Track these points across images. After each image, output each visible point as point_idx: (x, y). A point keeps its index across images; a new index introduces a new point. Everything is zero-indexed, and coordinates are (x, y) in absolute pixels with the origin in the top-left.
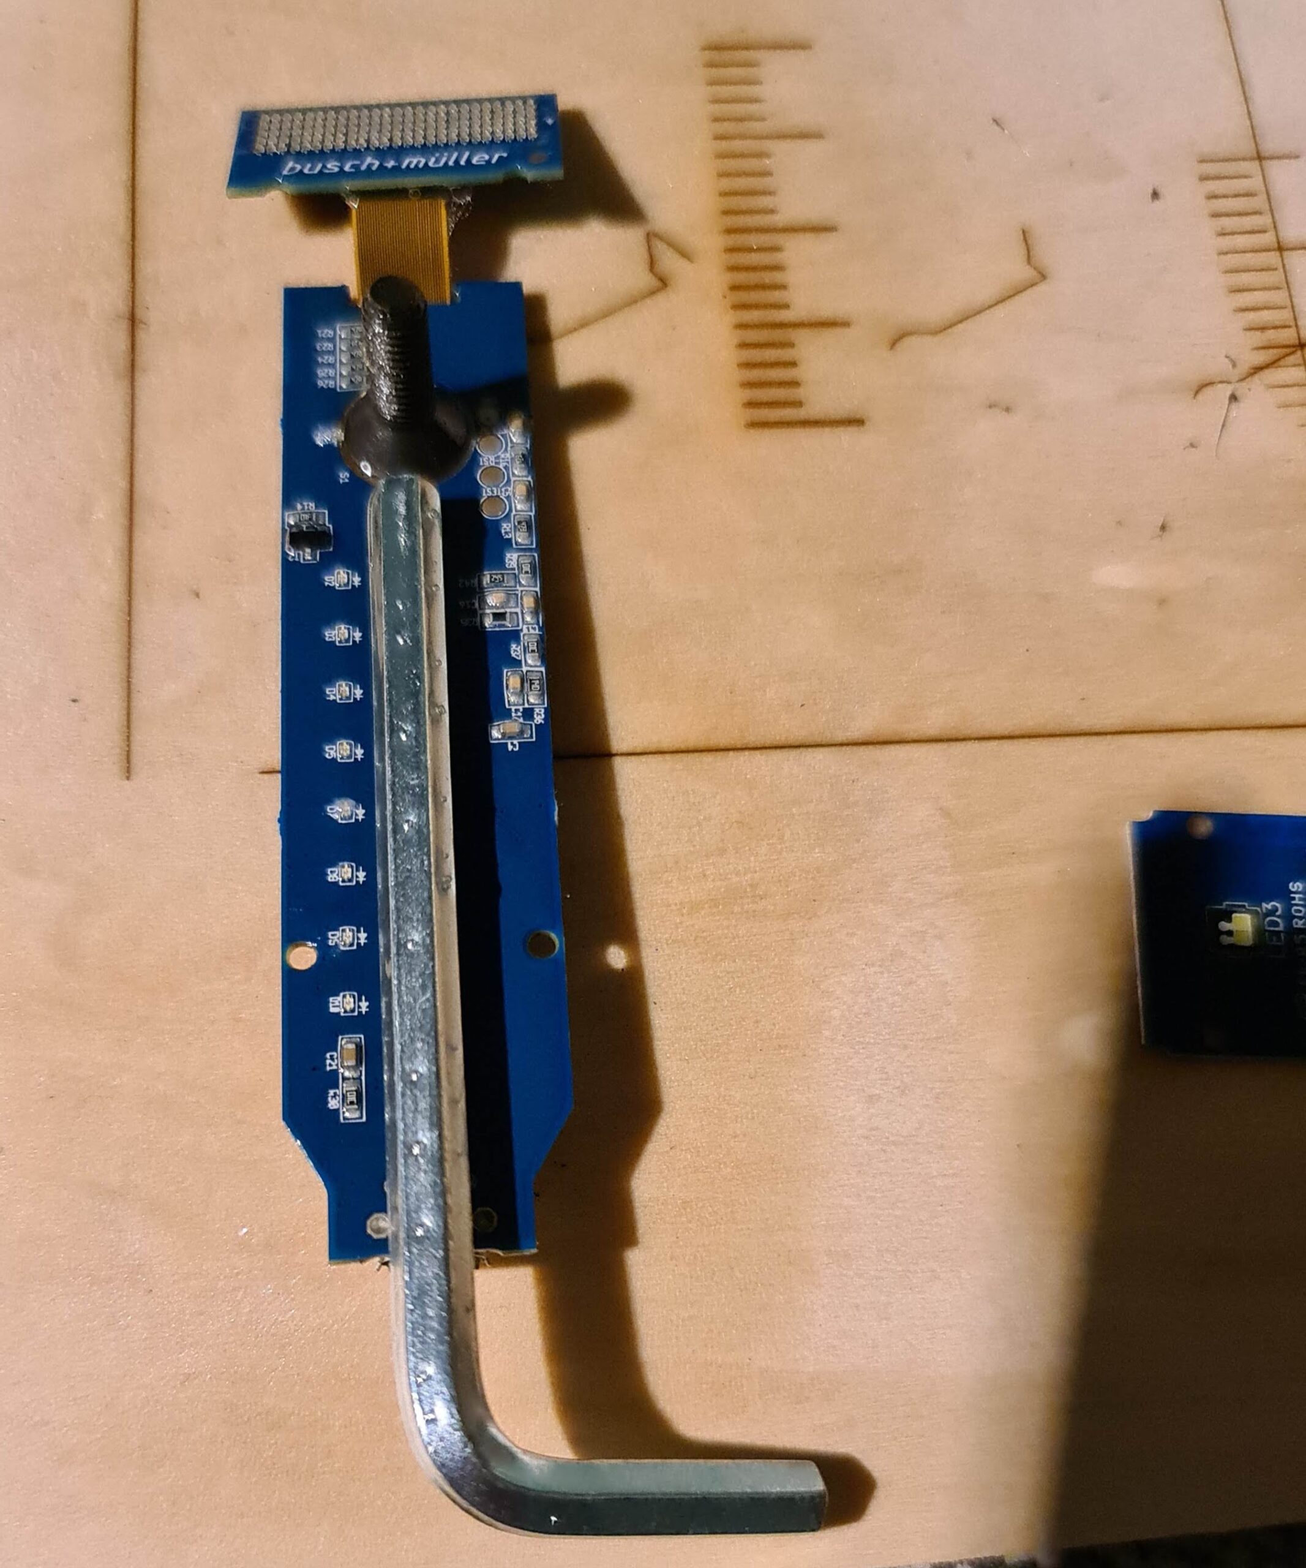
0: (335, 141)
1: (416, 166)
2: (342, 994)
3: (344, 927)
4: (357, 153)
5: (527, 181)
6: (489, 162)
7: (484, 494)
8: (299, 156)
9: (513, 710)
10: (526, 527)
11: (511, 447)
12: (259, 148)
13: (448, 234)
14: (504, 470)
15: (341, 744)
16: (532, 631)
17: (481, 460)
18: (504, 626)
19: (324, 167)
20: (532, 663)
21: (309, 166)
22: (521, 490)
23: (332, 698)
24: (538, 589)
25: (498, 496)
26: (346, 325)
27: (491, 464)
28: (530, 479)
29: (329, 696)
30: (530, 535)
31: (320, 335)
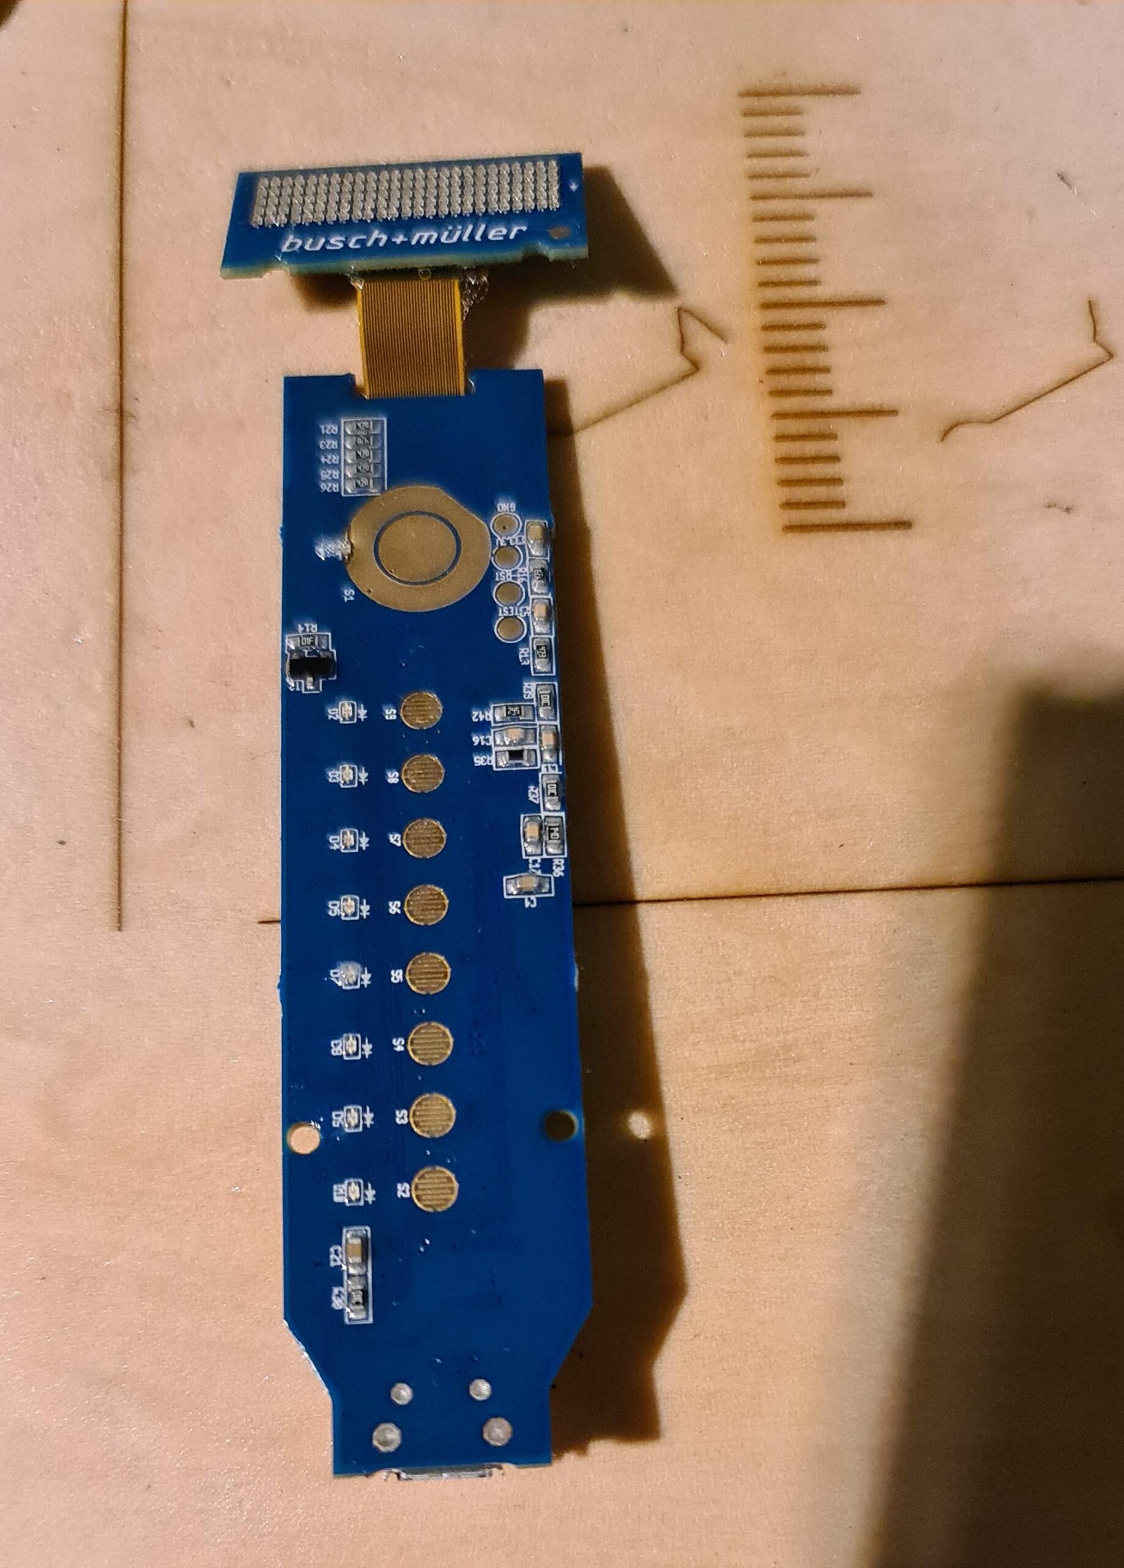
0: (339, 210)
1: (428, 241)
2: (346, 1182)
3: (349, 1107)
4: (364, 226)
5: (548, 261)
6: (506, 236)
7: (500, 614)
8: (302, 230)
9: (531, 861)
10: (545, 652)
11: (530, 560)
12: (257, 220)
13: (462, 318)
14: (521, 586)
15: (345, 900)
16: (551, 771)
17: (497, 574)
18: (520, 765)
19: (327, 242)
20: (552, 809)
21: (311, 241)
22: (540, 610)
23: (336, 847)
24: (558, 723)
25: (515, 617)
26: (352, 420)
27: (508, 580)
28: (550, 596)
29: (332, 845)
30: (551, 661)
31: (323, 432)
